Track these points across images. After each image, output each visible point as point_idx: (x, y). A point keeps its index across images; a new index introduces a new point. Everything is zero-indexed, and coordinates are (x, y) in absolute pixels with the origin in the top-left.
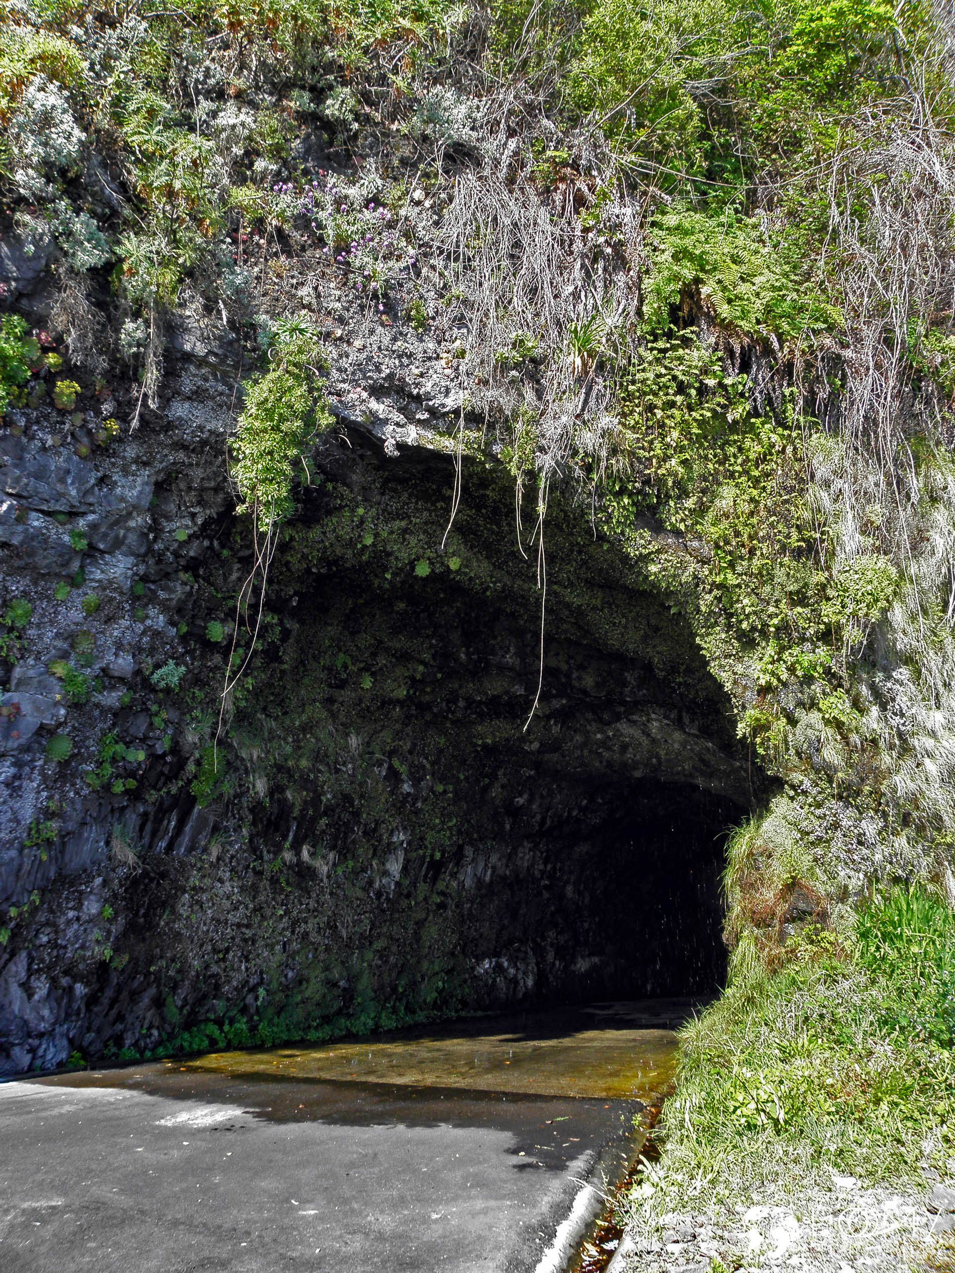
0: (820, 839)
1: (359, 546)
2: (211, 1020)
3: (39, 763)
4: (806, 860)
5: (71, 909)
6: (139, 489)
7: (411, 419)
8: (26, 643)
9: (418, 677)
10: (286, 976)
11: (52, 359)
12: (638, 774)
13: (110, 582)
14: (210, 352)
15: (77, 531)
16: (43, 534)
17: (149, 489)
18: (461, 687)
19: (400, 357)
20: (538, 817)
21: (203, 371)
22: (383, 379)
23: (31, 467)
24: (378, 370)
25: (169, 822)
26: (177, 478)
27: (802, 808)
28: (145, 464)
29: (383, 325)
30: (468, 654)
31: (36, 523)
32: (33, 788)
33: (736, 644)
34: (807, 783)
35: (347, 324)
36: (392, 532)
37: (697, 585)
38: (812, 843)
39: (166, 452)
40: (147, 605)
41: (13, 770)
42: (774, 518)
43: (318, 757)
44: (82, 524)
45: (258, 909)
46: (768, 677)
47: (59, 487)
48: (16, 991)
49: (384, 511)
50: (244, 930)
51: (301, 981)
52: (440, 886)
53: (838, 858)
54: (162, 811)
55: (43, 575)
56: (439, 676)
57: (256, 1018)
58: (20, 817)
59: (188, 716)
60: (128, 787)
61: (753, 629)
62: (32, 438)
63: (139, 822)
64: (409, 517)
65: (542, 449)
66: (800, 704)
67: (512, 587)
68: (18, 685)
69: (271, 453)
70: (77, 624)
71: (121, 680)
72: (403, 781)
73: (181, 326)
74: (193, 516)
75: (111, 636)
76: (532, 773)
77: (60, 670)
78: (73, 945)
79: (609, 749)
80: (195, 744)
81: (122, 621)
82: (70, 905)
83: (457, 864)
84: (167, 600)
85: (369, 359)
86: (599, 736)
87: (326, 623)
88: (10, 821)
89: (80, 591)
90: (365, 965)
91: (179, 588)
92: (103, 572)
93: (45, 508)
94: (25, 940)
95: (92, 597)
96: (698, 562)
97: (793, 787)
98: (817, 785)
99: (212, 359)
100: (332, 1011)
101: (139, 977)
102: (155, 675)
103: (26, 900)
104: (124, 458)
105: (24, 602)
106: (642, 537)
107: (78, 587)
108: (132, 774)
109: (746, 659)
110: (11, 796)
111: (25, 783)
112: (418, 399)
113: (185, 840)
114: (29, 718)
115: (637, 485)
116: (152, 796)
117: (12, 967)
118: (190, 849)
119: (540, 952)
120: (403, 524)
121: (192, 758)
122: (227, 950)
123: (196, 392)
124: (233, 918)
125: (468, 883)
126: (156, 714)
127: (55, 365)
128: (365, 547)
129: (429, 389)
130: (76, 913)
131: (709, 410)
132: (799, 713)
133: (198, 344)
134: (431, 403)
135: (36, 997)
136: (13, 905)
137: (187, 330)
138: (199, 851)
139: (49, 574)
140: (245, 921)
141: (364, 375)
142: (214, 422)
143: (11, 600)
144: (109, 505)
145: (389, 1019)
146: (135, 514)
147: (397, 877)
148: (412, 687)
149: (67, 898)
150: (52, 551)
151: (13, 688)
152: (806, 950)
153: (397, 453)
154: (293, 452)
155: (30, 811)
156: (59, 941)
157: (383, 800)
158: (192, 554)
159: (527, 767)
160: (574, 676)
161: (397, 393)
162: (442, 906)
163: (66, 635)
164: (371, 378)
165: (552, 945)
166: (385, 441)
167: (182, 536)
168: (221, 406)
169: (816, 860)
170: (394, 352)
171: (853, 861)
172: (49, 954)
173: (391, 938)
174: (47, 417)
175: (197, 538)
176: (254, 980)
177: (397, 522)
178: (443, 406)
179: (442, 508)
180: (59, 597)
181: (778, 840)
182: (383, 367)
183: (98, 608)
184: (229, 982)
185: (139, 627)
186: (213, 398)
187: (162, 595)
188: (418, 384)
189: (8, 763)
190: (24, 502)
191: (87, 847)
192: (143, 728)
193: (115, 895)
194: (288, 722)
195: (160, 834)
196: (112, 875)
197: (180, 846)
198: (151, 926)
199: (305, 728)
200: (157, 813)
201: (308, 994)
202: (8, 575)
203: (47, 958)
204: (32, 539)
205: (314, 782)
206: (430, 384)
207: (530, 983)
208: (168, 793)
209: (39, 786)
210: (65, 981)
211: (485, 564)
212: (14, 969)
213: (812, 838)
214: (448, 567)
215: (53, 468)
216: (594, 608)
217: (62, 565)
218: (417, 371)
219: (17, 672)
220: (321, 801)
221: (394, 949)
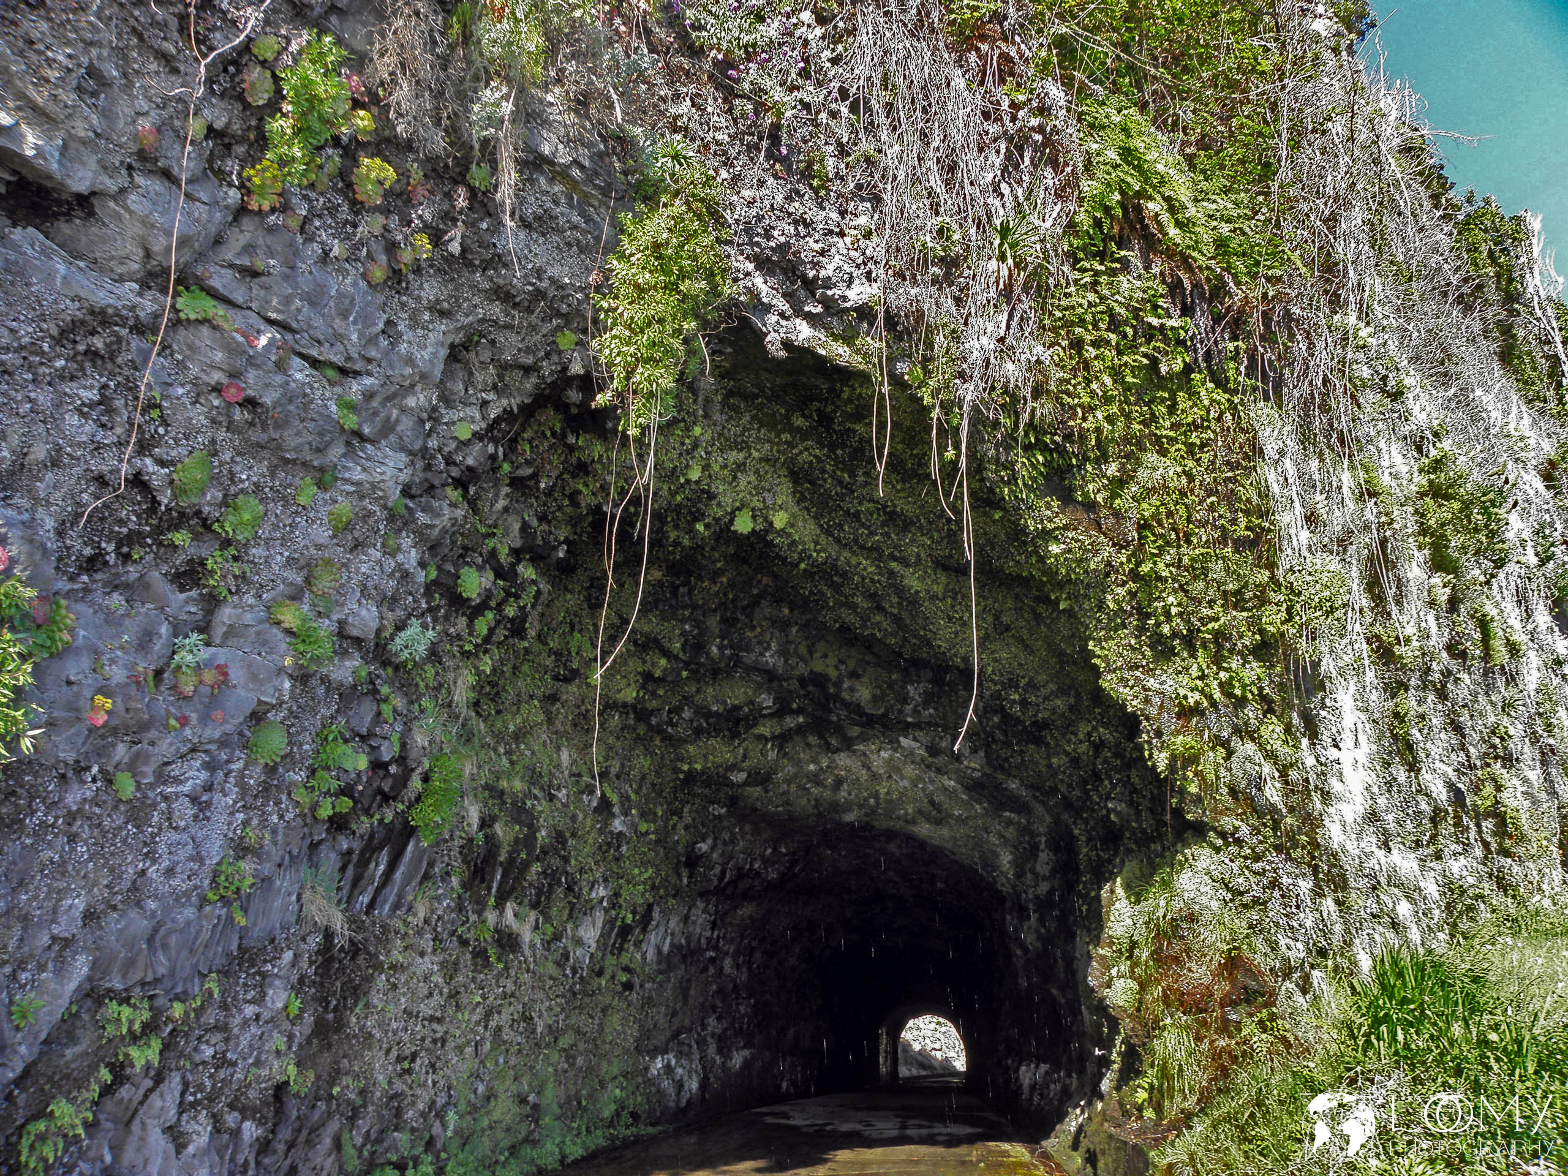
0: (1256, 901)
1: (682, 480)
2: (390, 1163)
3: (237, 766)
4: (1240, 925)
5: (249, 1002)
6: (430, 349)
7: (799, 312)
8: (247, 568)
9: (658, 673)
10: (475, 1091)
11: (363, 120)
12: (849, 817)
13: (374, 487)
14: (575, 162)
15: (347, 398)
16: (305, 395)
17: (444, 352)
18: (698, 691)
19: (796, 223)
20: (718, 870)
21: (556, 189)
22: (772, 249)
23: (305, 283)
24: (768, 236)
25: (377, 865)
26: (478, 342)
27: (1232, 861)
28: (443, 314)
29: (776, 177)
30: (721, 648)
31: (299, 376)
32: (227, 807)
33: (1148, 653)
34: (1245, 830)
35: (732, 166)
36: (725, 467)
37: (1107, 575)
38: (1245, 906)
39: (476, 300)
40: (400, 531)
41: (204, 775)
42: (1214, 499)
43: (533, 777)
44: (355, 388)
45: (454, 995)
46: (1197, 696)
47: (338, 322)
48: (158, 1141)
49: (721, 435)
50: (435, 1026)
51: (490, 1096)
52: (625, 959)
53: (1277, 924)
54: (371, 848)
55: (287, 461)
56: (685, 674)
57: (443, 1155)
58: (204, 853)
59: (416, 706)
60: (338, 810)
61: (1175, 634)
62: (310, 239)
63: (339, 865)
64: (749, 448)
65: (962, 375)
66: (1237, 731)
67: (837, 560)
68: (226, 635)
69: (661, 321)
70: (319, 547)
71: (358, 641)
72: (613, 815)
73: (540, 115)
74: (485, 404)
75: (357, 572)
76: (723, 811)
77: (290, 617)
78: (245, 1059)
79: (818, 783)
80: (424, 748)
81: (371, 551)
82: (249, 997)
83: (644, 930)
84: (428, 526)
85: (760, 218)
86: (812, 767)
87: (566, 589)
88: (191, 859)
89: (327, 496)
90: (550, 1069)
91: (446, 511)
92: (364, 470)
93: (314, 352)
94: (181, 1055)
95: (345, 507)
96: (1114, 545)
97: (1223, 835)
98: (1259, 832)
99: (576, 173)
100: (520, 1137)
101: (322, 1105)
102: (398, 640)
103: (197, 989)
104: (418, 299)
105: (253, 501)
106: (1048, 507)
107: (326, 490)
108: (346, 791)
109: (1158, 672)
110: (196, 817)
111: (217, 797)
112: (810, 285)
113: (391, 894)
114: (241, 692)
115: (1056, 438)
116: (364, 825)
117: (156, 1101)
118: (396, 906)
119: (701, 1043)
120: (741, 456)
121: (419, 770)
122: (414, 1057)
123: (538, 218)
124: (426, 1010)
125: (651, 954)
126: (386, 700)
127: (365, 131)
128: (688, 481)
129: (830, 273)
130: (257, 1009)
131: (1145, 355)
132: (1236, 742)
133: (561, 146)
134: (829, 293)
135: (191, 1149)
136: (177, 998)
137: (546, 123)
138: (404, 909)
139: (294, 462)
140: (438, 1014)
141: (750, 240)
142: (558, 268)
143: (236, 496)
144: (392, 367)
145: (575, 1144)
146: (418, 388)
147: (592, 950)
148: (643, 687)
149: (245, 985)
150: (311, 425)
151: (218, 641)
152: (1261, 1041)
153: (783, 354)
154: (690, 325)
155: (218, 843)
156: (229, 1055)
157: (591, 841)
158: (470, 461)
159: (718, 803)
160: (845, 686)
161: (785, 271)
162: (628, 986)
163: (302, 562)
164: (758, 244)
165: (713, 1035)
166: (766, 335)
167: (464, 432)
168: (569, 245)
169: (1251, 926)
170: (790, 214)
171: (1292, 928)
172: (211, 1076)
173: (578, 1032)
174: (333, 210)
175: (481, 439)
176: (440, 1101)
177: (735, 453)
178: (845, 298)
179: (787, 442)
180: (302, 500)
181: (1204, 900)
182: (776, 233)
183: (348, 527)
184: (413, 1104)
185: (390, 564)
186: (561, 231)
187: (422, 518)
188: (818, 263)
189: (198, 763)
190: (289, 337)
191: (277, 904)
192: (368, 719)
193: (301, 980)
194: (499, 725)
195: (363, 883)
196: (302, 946)
197: (385, 901)
198: (340, 1025)
199: (518, 737)
200: (363, 852)
201: (496, 1115)
202: (239, 454)
203: (208, 1083)
204: (290, 401)
205: (529, 812)
206: (831, 267)
207: (695, 1086)
208: (381, 821)
209: (235, 802)
210: (231, 1119)
211: (811, 526)
212: (159, 1103)
213: (1246, 899)
214: (771, 524)
215: (333, 293)
216: (934, 598)
217: (319, 450)
218: (817, 247)
219: (226, 615)
220: (536, 838)
221: (582, 1046)
